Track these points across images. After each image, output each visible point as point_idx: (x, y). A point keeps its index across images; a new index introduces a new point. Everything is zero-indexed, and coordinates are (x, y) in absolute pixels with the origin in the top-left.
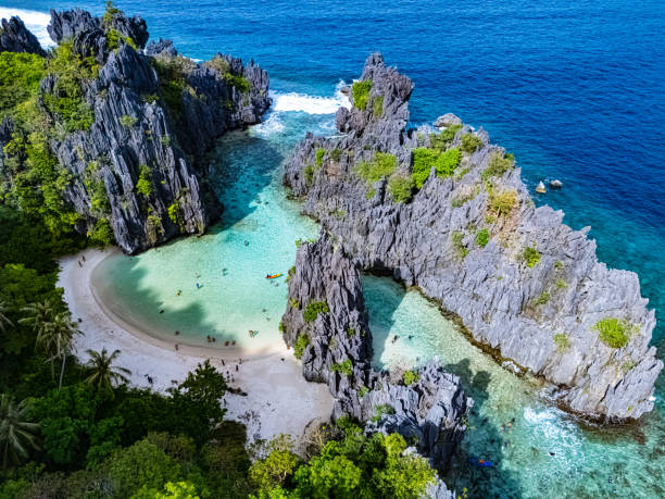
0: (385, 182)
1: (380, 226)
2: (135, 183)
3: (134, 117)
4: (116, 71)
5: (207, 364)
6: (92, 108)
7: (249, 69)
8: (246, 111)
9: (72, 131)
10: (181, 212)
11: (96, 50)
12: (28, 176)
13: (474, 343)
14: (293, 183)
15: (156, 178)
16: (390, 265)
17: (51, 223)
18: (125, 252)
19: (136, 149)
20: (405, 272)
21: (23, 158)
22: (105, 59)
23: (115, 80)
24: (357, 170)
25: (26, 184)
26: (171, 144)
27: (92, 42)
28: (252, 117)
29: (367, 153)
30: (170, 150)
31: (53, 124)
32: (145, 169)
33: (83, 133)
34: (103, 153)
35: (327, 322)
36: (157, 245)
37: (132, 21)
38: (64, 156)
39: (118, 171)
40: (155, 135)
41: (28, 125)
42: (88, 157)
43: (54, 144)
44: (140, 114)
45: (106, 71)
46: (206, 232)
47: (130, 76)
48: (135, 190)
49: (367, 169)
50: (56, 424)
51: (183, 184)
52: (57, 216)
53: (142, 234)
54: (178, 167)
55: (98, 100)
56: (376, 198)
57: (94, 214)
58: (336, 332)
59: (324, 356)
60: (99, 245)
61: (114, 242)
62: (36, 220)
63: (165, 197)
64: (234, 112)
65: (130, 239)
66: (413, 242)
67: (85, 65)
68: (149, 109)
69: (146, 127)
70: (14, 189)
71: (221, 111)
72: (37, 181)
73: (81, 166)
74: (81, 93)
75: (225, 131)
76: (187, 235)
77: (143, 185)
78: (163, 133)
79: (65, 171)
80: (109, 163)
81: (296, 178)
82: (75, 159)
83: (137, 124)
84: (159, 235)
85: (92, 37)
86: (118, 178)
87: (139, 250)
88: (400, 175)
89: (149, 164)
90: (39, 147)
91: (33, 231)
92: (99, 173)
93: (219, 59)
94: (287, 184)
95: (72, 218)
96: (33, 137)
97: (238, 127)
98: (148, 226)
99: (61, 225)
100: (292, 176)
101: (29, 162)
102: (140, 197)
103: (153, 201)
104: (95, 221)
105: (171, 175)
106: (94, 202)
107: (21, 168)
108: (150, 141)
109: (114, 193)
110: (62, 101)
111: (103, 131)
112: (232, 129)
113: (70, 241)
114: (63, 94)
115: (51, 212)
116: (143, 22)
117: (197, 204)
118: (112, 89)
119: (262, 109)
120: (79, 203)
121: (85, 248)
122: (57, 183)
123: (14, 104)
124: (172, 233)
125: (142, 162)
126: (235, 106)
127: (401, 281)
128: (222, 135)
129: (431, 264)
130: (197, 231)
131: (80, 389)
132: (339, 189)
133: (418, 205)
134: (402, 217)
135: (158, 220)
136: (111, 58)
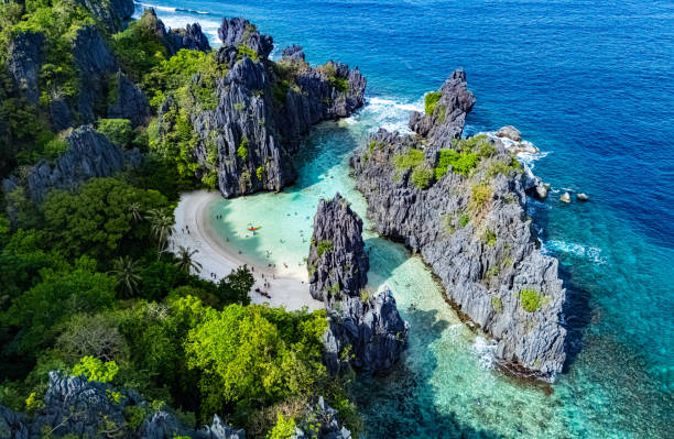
0: (410, 171)
1: (397, 203)
2: (237, 148)
3: (243, 105)
4: (237, 74)
5: (245, 266)
6: (219, 96)
7: (353, 73)
8: (341, 107)
9: (205, 109)
10: (265, 173)
11: (229, 60)
12: (174, 135)
13: (447, 301)
14: (356, 164)
15: (252, 147)
16: (404, 234)
17: (181, 168)
18: (223, 195)
19: (242, 125)
20: (412, 241)
21: (173, 124)
22: (232, 66)
23: (236, 80)
24: (395, 159)
25: (171, 140)
26: (265, 125)
27: (227, 54)
28: (344, 112)
29: (404, 148)
30: (263, 129)
31: (195, 104)
32: (245, 140)
33: (211, 112)
34: (220, 126)
35: (329, 257)
36: (246, 194)
37: (263, 38)
38: (197, 125)
39: (227, 139)
40: (255, 118)
41: (181, 103)
42: (211, 128)
43: (193, 117)
44: (248, 103)
45: (231, 74)
46: (281, 190)
47: (246, 78)
48: (236, 153)
49: (401, 160)
50: (151, 280)
51: (270, 154)
52: (185, 164)
53: (236, 185)
54: (267, 142)
55: (223, 91)
56: (400, 182)
57: (208, 166)
58: (335, 266)
59: (324, 280)
60: (208, 188)
61: (217, 188)
62: (173, 165)
63: (256, 161)
64: (331, 106)
65: (228, 187)
66: (422, 220)
67: (220, 69)
68: (254, 100)
69: (251, 112)
70: (164, 142)
71: (320, 105)
72: (178, 140)
73: (206, 133)
74: (215, 86)
75: (321, 120)
76: (268, 191)
77: (242, 150)
78: (261, 117)
79: (196, 135)
80: (223, 133)
81: (359, 161)
82: (203, 128)
83: (245, 110)
84: (247, 187)
85: (227, 52)
86: (226, 143)
87: (232, 196)
88: (423, 168)
89: (249, 137)
90: (184, 117)
91: (169, 171)
92: (216, 138)
93: (329, 64)
94: (352, 165)
95: (194, 167)
96: (182, 111)
97: (331, 118)
98: (241, 180)
99: (186, 171)
100: (355, 159)
101: (176, 126)
102: (238, 159)
103: (247, 163)
104: (208, 171)
105: (263, 146)
106: (210, 158)
107: (171, 130)
108: (251, 122)
109: (222, 153)
110: (202, 90)
111: (223, 112)
112: (326, 119)
113: (190, 182)
114: (204, 86)
115: (183, 161)
116: (271, 39)
117: (276, 169)
118: (232, 85)
119: (355, 106)
120: (201, 157)
121: (199, 189)
122: (190, 143)
123: (177, 87)
124: (257, 187)
125: (244, 135)
126: (331, 103)
127: (409, 248)
128: (317, 123)
129: (432, 238)
130: (275, 189)
131: (169, 265)
132: (380, 172)
133: (431, 192)
134: (418, 198)
135: (249, 176)
136: (236, 66)
